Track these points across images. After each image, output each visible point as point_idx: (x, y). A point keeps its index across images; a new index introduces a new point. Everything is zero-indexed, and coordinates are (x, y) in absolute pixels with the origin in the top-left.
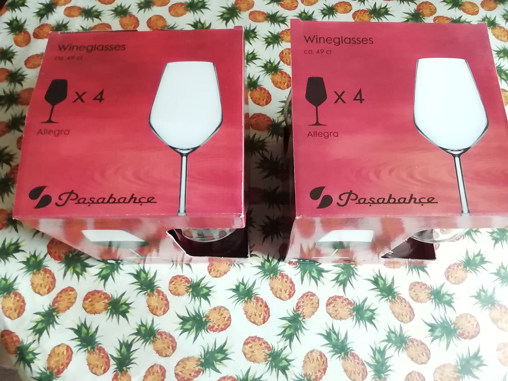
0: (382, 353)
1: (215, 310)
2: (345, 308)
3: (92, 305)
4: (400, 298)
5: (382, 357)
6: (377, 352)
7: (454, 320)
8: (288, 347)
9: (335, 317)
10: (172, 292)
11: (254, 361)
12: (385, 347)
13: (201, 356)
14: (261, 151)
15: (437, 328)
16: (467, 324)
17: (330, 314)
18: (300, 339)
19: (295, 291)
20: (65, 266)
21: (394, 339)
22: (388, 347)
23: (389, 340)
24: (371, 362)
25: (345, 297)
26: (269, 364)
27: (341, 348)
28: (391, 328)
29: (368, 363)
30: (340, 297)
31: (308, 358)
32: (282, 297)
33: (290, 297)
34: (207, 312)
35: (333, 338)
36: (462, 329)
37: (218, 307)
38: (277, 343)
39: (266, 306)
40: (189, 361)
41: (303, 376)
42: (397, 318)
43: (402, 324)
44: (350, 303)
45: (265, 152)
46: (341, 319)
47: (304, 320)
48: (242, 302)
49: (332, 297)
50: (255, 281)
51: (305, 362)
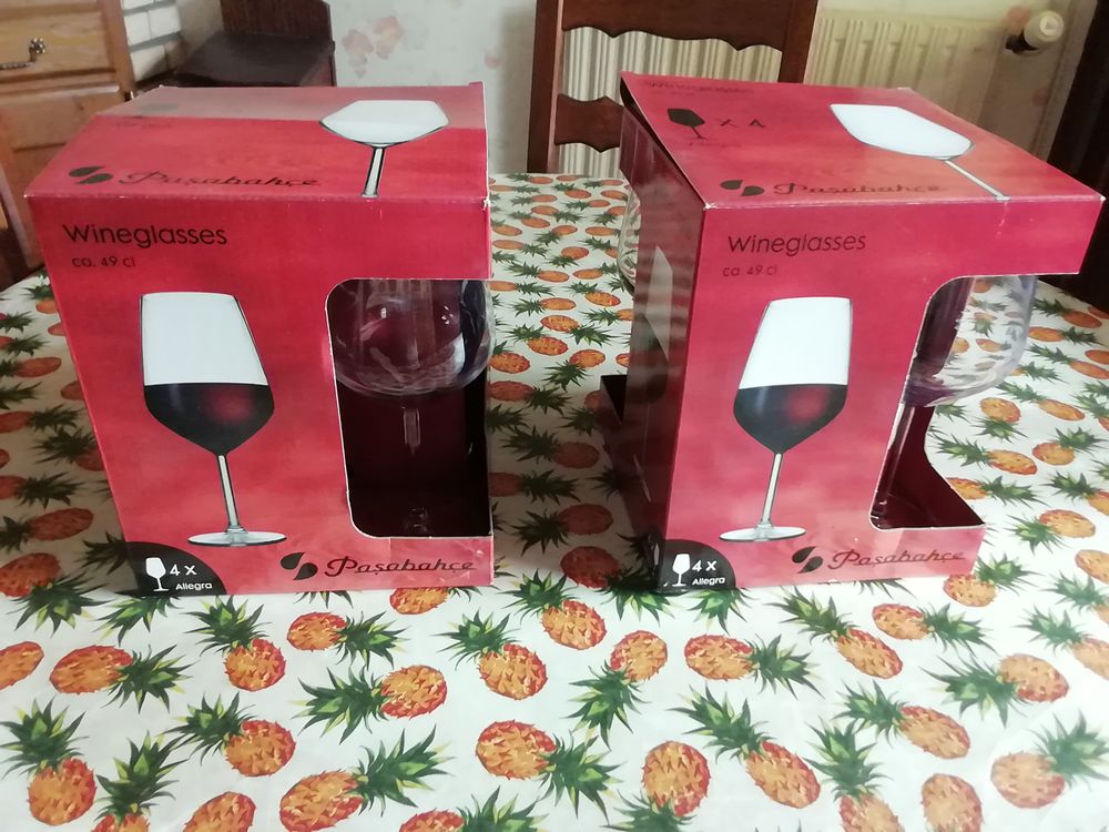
0: (847, 740)
1: (406, 673)
2: (731, 658)
3: (76, 676)
4: (857, 633)
5: (847, 748)
6: (831, 739)
7: (997, 668)
8: (600, 739)
9: (712, 675)
10: (296, 644)
11: (510, 775)
12: (850, 727)
13: (362, 768)
14: (512, 426)
15: (965, 684)
16: (1034, 674)
17: (698, 671)
18: (629, 723)
19: (605, 632)
20: (29, 604)
21: (867, 711)
22: (857, 726)
23: (855, 712)
24: (822, 761)
25: (726, 636)
26: (549, 779)
27: (738, 734)
28: (853, 690)
29: (815, 764)
30: (716, 638)
31: (655, 761)
32: (576, 643)
33: (594, 642)
34: (383, 679)
35: (713, 717)
36: (1025, 682)
37: (412, 668)
38: (568, 732)
39: (536, 661)
40: (326, 783)
41: (648, 801)
42: (863, 669)
43: (878, 680)
44: (740, 647)
45: (519, 427)
46: (726, 677)
47: (634, 684)
48: (475, 656)
49: (697, 639)
50: (507, 617)
51: (647, 769)
